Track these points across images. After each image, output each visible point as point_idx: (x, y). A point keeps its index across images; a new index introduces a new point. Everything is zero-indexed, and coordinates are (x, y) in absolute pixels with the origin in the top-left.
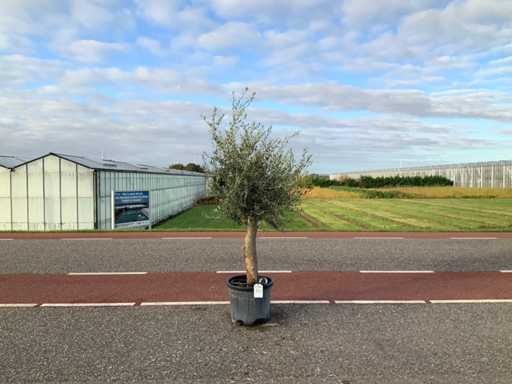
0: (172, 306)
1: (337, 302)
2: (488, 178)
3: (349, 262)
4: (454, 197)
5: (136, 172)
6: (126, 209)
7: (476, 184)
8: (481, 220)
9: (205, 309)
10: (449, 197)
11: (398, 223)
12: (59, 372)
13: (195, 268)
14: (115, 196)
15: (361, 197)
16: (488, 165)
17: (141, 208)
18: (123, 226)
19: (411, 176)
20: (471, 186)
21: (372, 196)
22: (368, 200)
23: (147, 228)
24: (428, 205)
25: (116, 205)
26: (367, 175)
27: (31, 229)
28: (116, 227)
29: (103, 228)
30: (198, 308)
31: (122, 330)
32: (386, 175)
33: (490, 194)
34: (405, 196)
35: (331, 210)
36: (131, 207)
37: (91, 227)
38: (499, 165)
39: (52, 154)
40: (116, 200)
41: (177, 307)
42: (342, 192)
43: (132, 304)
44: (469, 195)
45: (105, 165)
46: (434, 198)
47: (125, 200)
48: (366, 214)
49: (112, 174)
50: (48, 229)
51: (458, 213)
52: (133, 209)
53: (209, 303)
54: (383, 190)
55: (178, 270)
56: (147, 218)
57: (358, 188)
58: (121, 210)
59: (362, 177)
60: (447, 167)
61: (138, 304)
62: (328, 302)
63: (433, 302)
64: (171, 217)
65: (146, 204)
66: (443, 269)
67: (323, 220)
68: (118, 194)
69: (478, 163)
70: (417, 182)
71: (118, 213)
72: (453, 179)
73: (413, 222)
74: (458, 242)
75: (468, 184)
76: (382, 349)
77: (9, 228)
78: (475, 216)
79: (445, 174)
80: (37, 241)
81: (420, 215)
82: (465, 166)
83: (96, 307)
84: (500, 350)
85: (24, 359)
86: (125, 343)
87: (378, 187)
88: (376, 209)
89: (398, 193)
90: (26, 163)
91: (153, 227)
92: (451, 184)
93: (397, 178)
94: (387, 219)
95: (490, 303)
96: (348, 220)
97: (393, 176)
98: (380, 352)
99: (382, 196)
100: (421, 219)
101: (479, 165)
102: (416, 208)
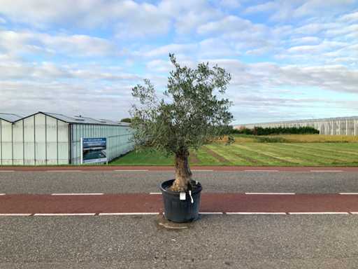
0: (120, 216)
1: (228, 213)
2: (343, 129)
3: (239, 187)
4: (320, 142)
5: (98, 124)
6: (91, 150)
7: (335, 133)
8: (336, 158)
9: (141, 218)
10: (316, 142)
11: (279, 160)
12: (46, 257)
13: (136, 191)
14: (83, 141)
15: (255, 142)
16: (344, 119)
17: (101, 150)
18: (88, 162)
19: (289, 127)
20: (332, 134)
21: (263, 141)
22: (260, 144)
23: (105, 163)
24: (301, 147)
25: (84, 148)
26: (259, 126)
27: (26, 164)
28: (83, 162)
29: (75, 163)
30: (137, 217)
31: (87, 231)
32: (272, 126)
33: (344, 140)
34: (285, 141)
35: (233, 150)
36: (94, 149)
37: (66, 163)
38: (351, 119)
39: (40, 113)
40: (83, 144)
41: (123, 216)
42: (241, 138)
43: (94, 214)
44: (330, 140)
45: (77, 120)
46: (306, 142)
47: (90, 144)
48: (257, 154)
49: (81, 126)
50: (37, 164)
51: (321, 153)
52: (95, 150)
53: (144, 214)
54: (270, 137)
55: (124, 192)
56: (105, 157)
57: (253, 135)
58: (87, 151)
59: (255, 128)
60: (315, 120)
61: (97, 214)
62: (221, 213)
63: (291, 213)
64: (122, 156)
65: (105, 147)
66: (301, 192)
67: (227, 158)
68: (85, 140)
69: (336, 118)
70: (294, 131)
71: (85, 153)
72: (319, 129)
73: (289, 159)
74: (315, 173)
75: (330, 133)
76: (253, 243)
77: (11, 164)
78: (333, 155)
79: (313, 125)
80: (30, 172)
81: (294, 154)
82: (328, 120)
83: (69, 216)
84: (329, 245)
85: (24, 249)
86: (88, 239)
87: (267, 134)
88: (265, 150)
89: (280, 139)
90: (23, 119)
91: (109, 162)
92: (318, 132)
93: (280, 128)
94: (271, 157)
95: (329, 215)
96: (244, 158)
97: (277, 127)
98: (252, 245)
99: (270, 141)
100: (295, 157)
101: (337, 119)
102: (292, 149)
